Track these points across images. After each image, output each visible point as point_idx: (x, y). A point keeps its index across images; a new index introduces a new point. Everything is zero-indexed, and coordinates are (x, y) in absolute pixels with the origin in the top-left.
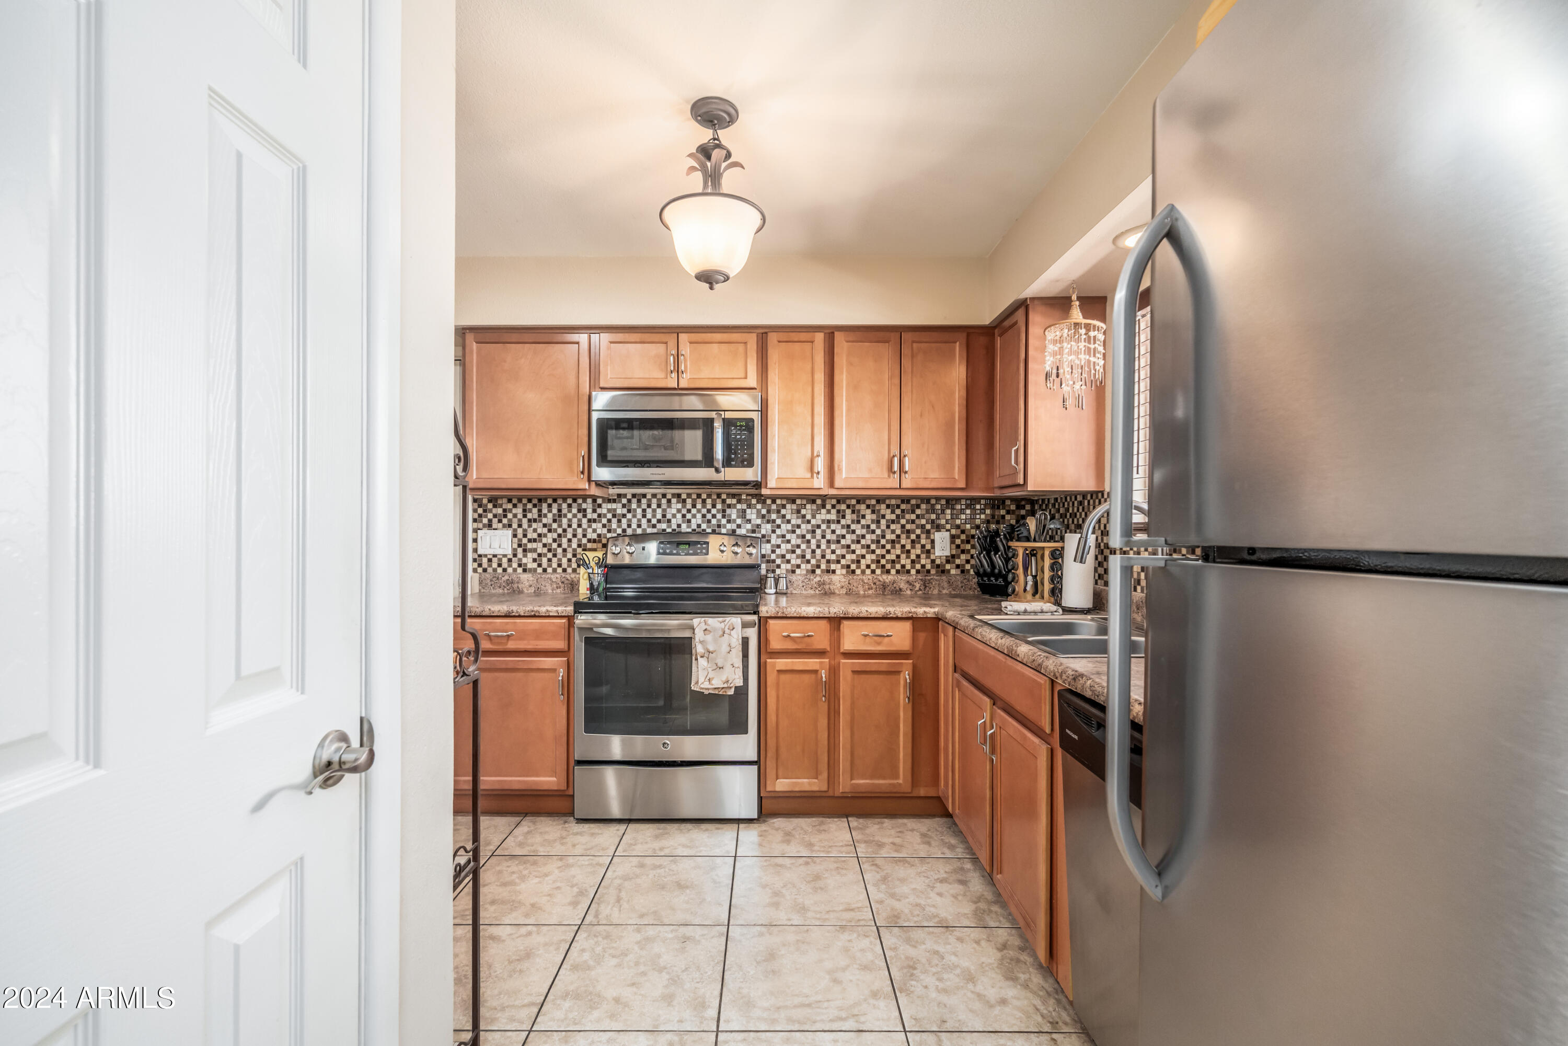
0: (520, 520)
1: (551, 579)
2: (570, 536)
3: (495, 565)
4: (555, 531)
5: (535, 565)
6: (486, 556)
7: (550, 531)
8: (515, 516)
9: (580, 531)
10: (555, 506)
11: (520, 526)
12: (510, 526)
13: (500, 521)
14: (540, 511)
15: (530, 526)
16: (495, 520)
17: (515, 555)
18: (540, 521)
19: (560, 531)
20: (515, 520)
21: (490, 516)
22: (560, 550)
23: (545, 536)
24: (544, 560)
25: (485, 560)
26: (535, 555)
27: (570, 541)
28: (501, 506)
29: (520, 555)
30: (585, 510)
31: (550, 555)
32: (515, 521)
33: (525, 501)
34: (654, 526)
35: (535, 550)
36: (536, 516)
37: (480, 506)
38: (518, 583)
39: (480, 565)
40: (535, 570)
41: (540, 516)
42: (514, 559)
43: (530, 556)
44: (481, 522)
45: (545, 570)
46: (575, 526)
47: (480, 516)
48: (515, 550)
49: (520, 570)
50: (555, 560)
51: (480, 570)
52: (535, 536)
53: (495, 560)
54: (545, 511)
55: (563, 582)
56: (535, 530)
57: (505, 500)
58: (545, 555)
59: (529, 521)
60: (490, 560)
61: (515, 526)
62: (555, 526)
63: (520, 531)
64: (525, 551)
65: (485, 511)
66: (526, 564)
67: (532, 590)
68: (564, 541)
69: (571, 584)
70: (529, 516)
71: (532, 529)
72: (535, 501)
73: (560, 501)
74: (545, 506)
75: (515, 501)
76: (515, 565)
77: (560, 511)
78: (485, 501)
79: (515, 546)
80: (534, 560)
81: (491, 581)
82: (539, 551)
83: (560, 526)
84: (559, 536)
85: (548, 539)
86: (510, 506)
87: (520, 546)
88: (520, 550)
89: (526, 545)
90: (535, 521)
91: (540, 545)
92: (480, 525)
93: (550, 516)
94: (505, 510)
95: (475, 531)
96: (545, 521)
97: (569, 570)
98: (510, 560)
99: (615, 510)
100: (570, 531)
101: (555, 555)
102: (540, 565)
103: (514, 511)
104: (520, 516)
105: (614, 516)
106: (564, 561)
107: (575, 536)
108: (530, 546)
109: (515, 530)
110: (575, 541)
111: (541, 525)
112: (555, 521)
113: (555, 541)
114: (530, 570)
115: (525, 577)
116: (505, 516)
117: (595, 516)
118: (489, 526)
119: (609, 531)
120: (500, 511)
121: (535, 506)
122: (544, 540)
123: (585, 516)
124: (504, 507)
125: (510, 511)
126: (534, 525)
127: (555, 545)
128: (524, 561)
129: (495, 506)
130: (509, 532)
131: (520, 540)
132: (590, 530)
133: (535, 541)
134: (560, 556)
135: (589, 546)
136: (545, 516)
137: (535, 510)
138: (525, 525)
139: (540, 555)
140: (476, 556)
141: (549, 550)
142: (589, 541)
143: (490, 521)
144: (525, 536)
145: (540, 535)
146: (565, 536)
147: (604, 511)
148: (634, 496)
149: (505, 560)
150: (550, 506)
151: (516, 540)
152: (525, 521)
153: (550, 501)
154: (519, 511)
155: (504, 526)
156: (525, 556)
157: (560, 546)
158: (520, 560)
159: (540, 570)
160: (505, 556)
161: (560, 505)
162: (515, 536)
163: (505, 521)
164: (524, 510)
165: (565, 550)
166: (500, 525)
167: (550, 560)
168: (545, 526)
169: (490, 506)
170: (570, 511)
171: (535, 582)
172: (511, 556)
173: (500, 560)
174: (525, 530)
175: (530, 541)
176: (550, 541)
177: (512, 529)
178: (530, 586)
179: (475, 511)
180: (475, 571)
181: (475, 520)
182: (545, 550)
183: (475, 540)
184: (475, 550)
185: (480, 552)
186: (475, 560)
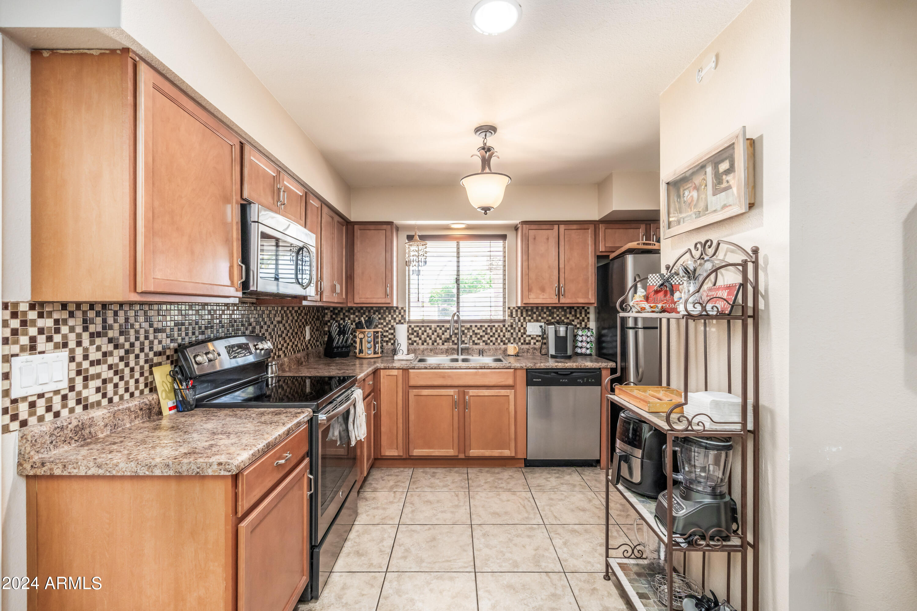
0: (79, 336)
2: (137, 351)
3: (40, 411)
4: (123, 346)
5: (99, 396)
6: (25, 398)
7: (116, 347)
8: (72, 329)
9: (147, 344)
10: (121, 313)
11: (79, 344)
12: (65, 345)
13: (49, 339)
14: (104, 321)
15: (92, 343)
16: (41, 338)
17: (72, 388)
18: (105, 335)
19: (127, 346)
21: (32, 331)
22: (127, 371)
23: (111, 354)
24: (110, 387)
25: (23, 406)
26: (98, 383)
27: (137, 357)
28: (50, 314)
29: (79, 386)
30: (151, 318)
31: (116, 379)
32: (72, 337)
33: (85, 307)
34: (203, 333)
35: (98, 376)
36: (100, 329)
37: (15, 315)
38: (90, 426)
39: (14, 417)
41: (104, 328)
42: (70, 394)
43: (94, 384)
44: (17, 342)
45: (110, 401)
46: (142, 338)
47: (15, 332)
48: (71, 380)
49: (79, 409)
50: (122, 384)
52: (99, 356)
53: (41, 402)
54: (110, 321)
55: (139, 410)
56: (99, 348)
57: (58, 307)
58: (111, 380)
59: (92, 335)
60: (32, 405)
61: (72, 344)
62: (121, 340)
63: (79, 352)
64: (86, 379)
65: (24, 323)
66: (86, 398)
67: (109, 431)
68: (132, 357)
69: (149, 409)
70: (92, 328)
71: (95, 346)
72: (98, 308)
73: (127, 308)
74: (110, 314)
75: (72, 307)
76: (71, 403)
77: (127, 320)
78: (24, 307)
79: (73, 374)
80: (98, 390)
82: (104, 376)
83: (127, 339)
84: (127, 352)
86: (65, 315)
87: (79, 373)
88: (79, 380)
89: (87, 370)
90: (99, 335)
91: (105, 367)
92: (15, 349)
93: (116, 326)
94: (57, 322)
95: (7, 358)
96: (110, 334)
97: (137, 393)
98: (65, 398)
100: (137, 344)
101: (121, 378)
102: (104, 395)
103: (71, 322)
104: (79, 329)
106: (132, 382)
107: (142, 350)
108: (93, 371)
109: (72, 351)
110: (142, 355)
111: (105, 340)
112: (121, 333)
113: (121, 359)
114: (92, 405)
115: (97, 414)
116: (57, 331)
117: (160, 325)
118: (32, 348)
119: (172, 341)
120: (47, 323)
121: (98, 314)
122: (110, 360)
123: (151, 326)
124: (56, 316)
125: (65, 322)
126: (98, 341)
127: (121, 365)
128: (85, 393)
129: (40, 315)
130: (64, 354)
131: (79, 365)
132: (156, 342)
133: (98, 362)
134: (127, 378)
135: (156, 360)
136: (111, 327)
137: (99, 320)
138: (86, 342)
139: (104, 381)
140: (8, 404)
141: (115, 373)
142: (156, 354)
143: (33, 339)
144: (86, 357)
145: (105, 354)
146: (133, 352)
149: (57, 400)
150: (116, 314)
151: (73, 365)
152: (86, 337)
153: (115, 307)
154: (76, 322)
155: (57, 346)
156: (86, 387)
157: (127, 365)
158: (79, 393)
159: (105, 402)
160: (57, 392)
161: (126, 312)
162: (72, 359)
163: (57, 338)
164: (85, 321)
165: (132, 370)
166: (50, 345)
167: (116, 386)
168: (110, 340)
169: (32, 315)
171: (110, 418)
172: (67, 391)
173: (49, 400)
174: (86, 350)
175: (92, 364)
176: (116, 360)
177: (67, 349)
178: (106, 426)
179: (5, 324)
180: (6, 429)
181: (5, 341)
182: (111, 373)
183: (6, 376)
184: (6, 393)
185: (16, 394)
186: (5, 411)
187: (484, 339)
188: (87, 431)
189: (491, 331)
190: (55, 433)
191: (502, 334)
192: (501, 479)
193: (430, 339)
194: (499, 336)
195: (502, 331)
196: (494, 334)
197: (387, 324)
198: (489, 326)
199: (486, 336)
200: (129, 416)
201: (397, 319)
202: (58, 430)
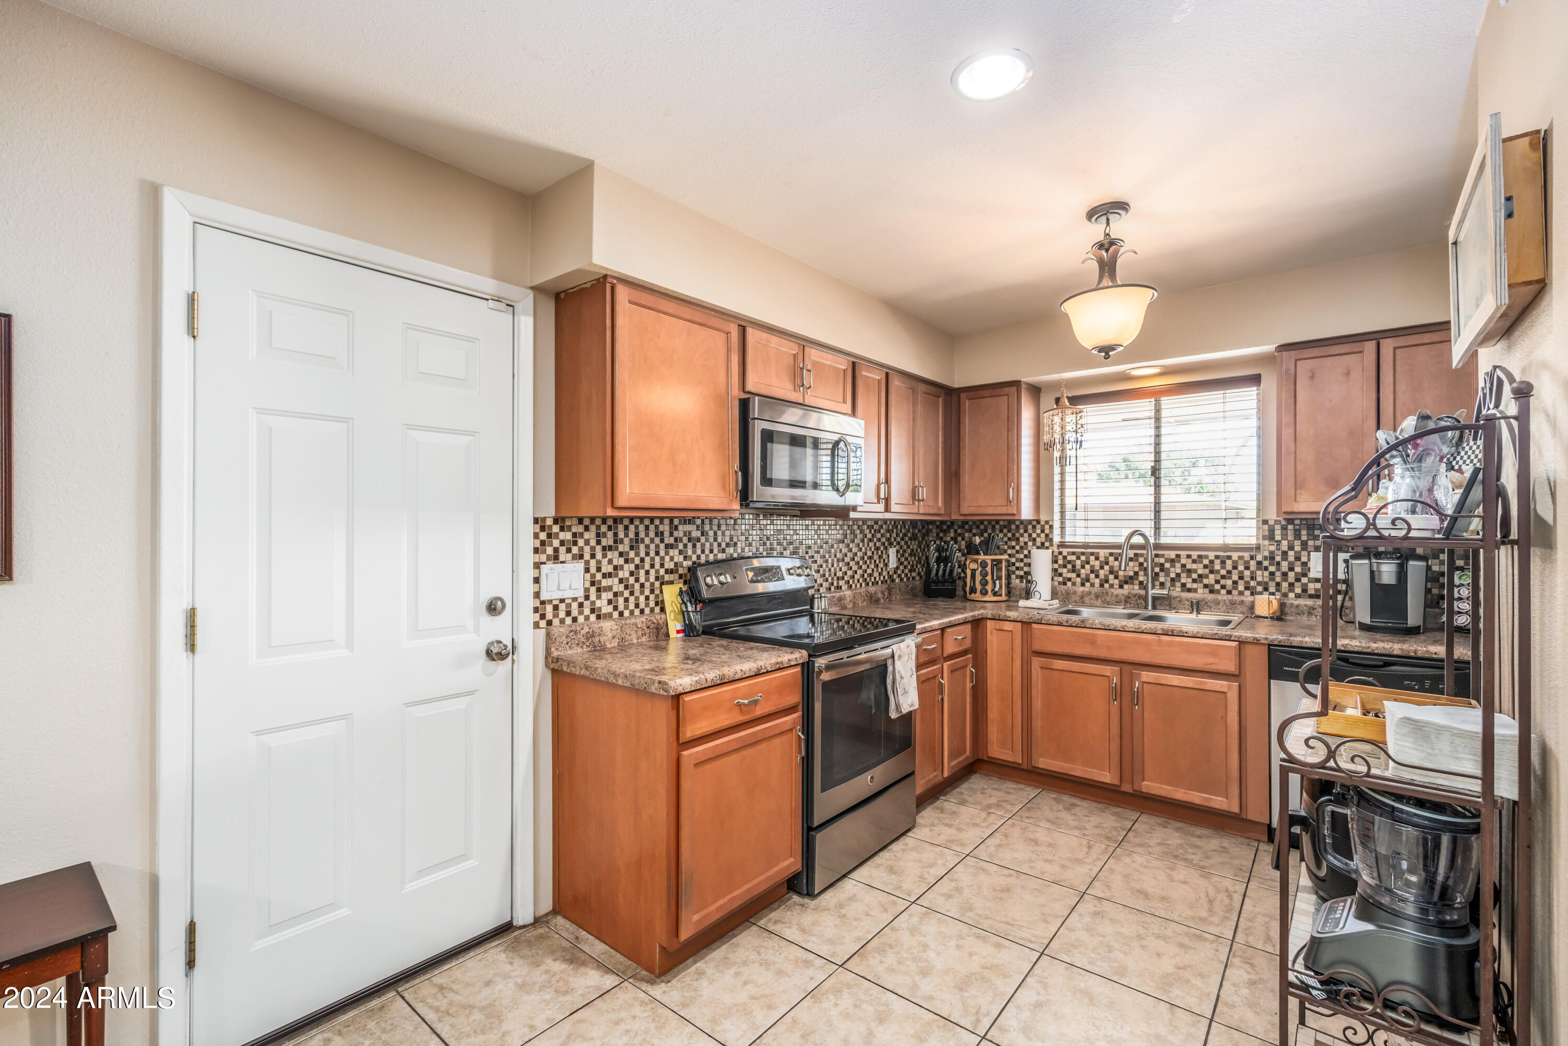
0: (593, 548)
1: (636, 625)
2: (647, 567)
3: (562, 614)
4: (632, 561)
5: (611, 608)
6: (550, 601)
7: (627, 561)
8: (587, 542)
9: (657, 560)
10: (632, 528)
11: (593, 556)
12: (581, 557)
13: (569, 550)
14: (616, 535)
15: (604, 556)
16: (562, 550)
17: (587, 597)
18: (617, 549)
19: (637, 561)
21: (556, 543)
22: (637, 586)
23: (622, 568)
25: (549, 608)
26: (610, 595)
27: (647, 573)
28: (569, 528)
29: (593, 597)
30: (662, 533)
31: (626, 594)
32: (587, 549)
33: (598, 522)
34: (723, 551)
35: (609, 588)
36: (611, 542)
37: (543, 529)
38: (600, 635)
39: (543, 617)
40: (610, 615)
41: (615, 542)
42: (585, 603)
43: (606, 596)
44: (544, 552)
45: (621, 614)
46: (652, 553)
47: (543, 543)
48: (587, 590)
49: (593, 618)
50: (632, 599)
51: (543, 623)
52: (610, 569)
53: (562, 607)
54: (621, 535)
55: (647, 628)
56: (610, 562)
57: (575, 521)
58: (622, 594)
60: (556, 608)
61: (587, 556)
62: (632, 554)
63: (593, 563)
64: (599, 590)
65: (549, 536)
66: (600, 609)
67: (615, 643)
68: (642, 572)
69: (657, 629)
70: (604, 542)
71: (607, 559)
72: (610, 522)
73: (637, 522)
74: (621, 528)
75: (587, 522)
76: (587, 611)
77: (637, 534)
78: (549, 522)
79: (588, 585)
80: (610, 602)
81: (567, 637)
82: (615, 589)
83: (637, 554)
84: (637, 567)
85: (625, 573)
86: (580, 529)
87: (593, 583)
88: (593, 590)
89: (600, 582)
90: (610, 548)
91: (616, 580)
92: (543, 558)
93: (626, 540)
94: (574, 535)
95: (537, 566)
96: (621, 548)
97: (647, 611)
98: (581, 605)
99: (690, 533)
100: (647, 560)
101: (632, 593)
102: (616, 608)
103: (587, 535)
104: (593, 543)
105: (690, 540)
106: (642, 599)
107: (652, 566)
108: (605, 583)
109: (587, 563)
110: (652, 572)
111: (616, 553)
112: (632, 548)
113: (632, 574)
114: (605, 616)
115: (607, 625)
116: (575, 543)
117: (672, 540)
118: (555, 558)
119: (685, 558)
120: (567, 536)
121: (610, 528)
122: (620, 574)
123: (662, 541)
124: (574, 530)
125: (581, 535)
126: (610, 555)
127: (632, 580)
128: (598, 604)
129: (562, 530)
130: (580, 565)
131: (593, 576)
132: (667, 558)
133: (610, 575)
134: (637, 593)
135: (667, 578)
136: (622, 542)
137: (610, 534)
138: (599, 556)
139: (616, 594)
140: (538, 604)
141: (626, 587)
142: (667, 572)
143: (556, 550)
144: (599, 569)
145: (616, 568)
146: (643, 567)
147: (681, 534)
149: (575, 606)
150: (626, 528)
151: (588, 576)
152: (598, 549)
153: (626, 522)
154: (590, 535)
155: (574, 557)
156: (599, 597)
157: (637, 580)
158: (593, 603)
159: (615, 614)
160: (575, 599)
161: (637, 527)
162: (587, 570)
163: (575, 550)
164: (598, 535)
165: (642, 586)
166: (569, 556)
167: (626, 600)
168: (621, 555)
169: (556, 529)
170: (647, 535)
171: (619, 631)
172: (581, 600)
173: (569, 605)
174: (599, 562)
175: (604, 576)
176: (627, 575)
177: (583, 561)
178: (614, 637)
179: (536, 536)
180: (536, 625)
181: (536, 551)
182: (621, 587)
183: (537, 580)
184: (537, 595)
185: (544, 597)
186: (536, 610)
187: (1206, 581)
188: (597, 639)
189: (1223, 567)
190: (571, 635)
191: (1247, 573)
192: (1197, 847)
193: (1097, 576)
194: (1241, 578)
195: (1247, 568)
196: (1229, 572)
197: (1022, 548)
198: (1217, 557)
199: (1212, 576)
200: (636, 632)
201: (1038, 540)
202: (572, 633)
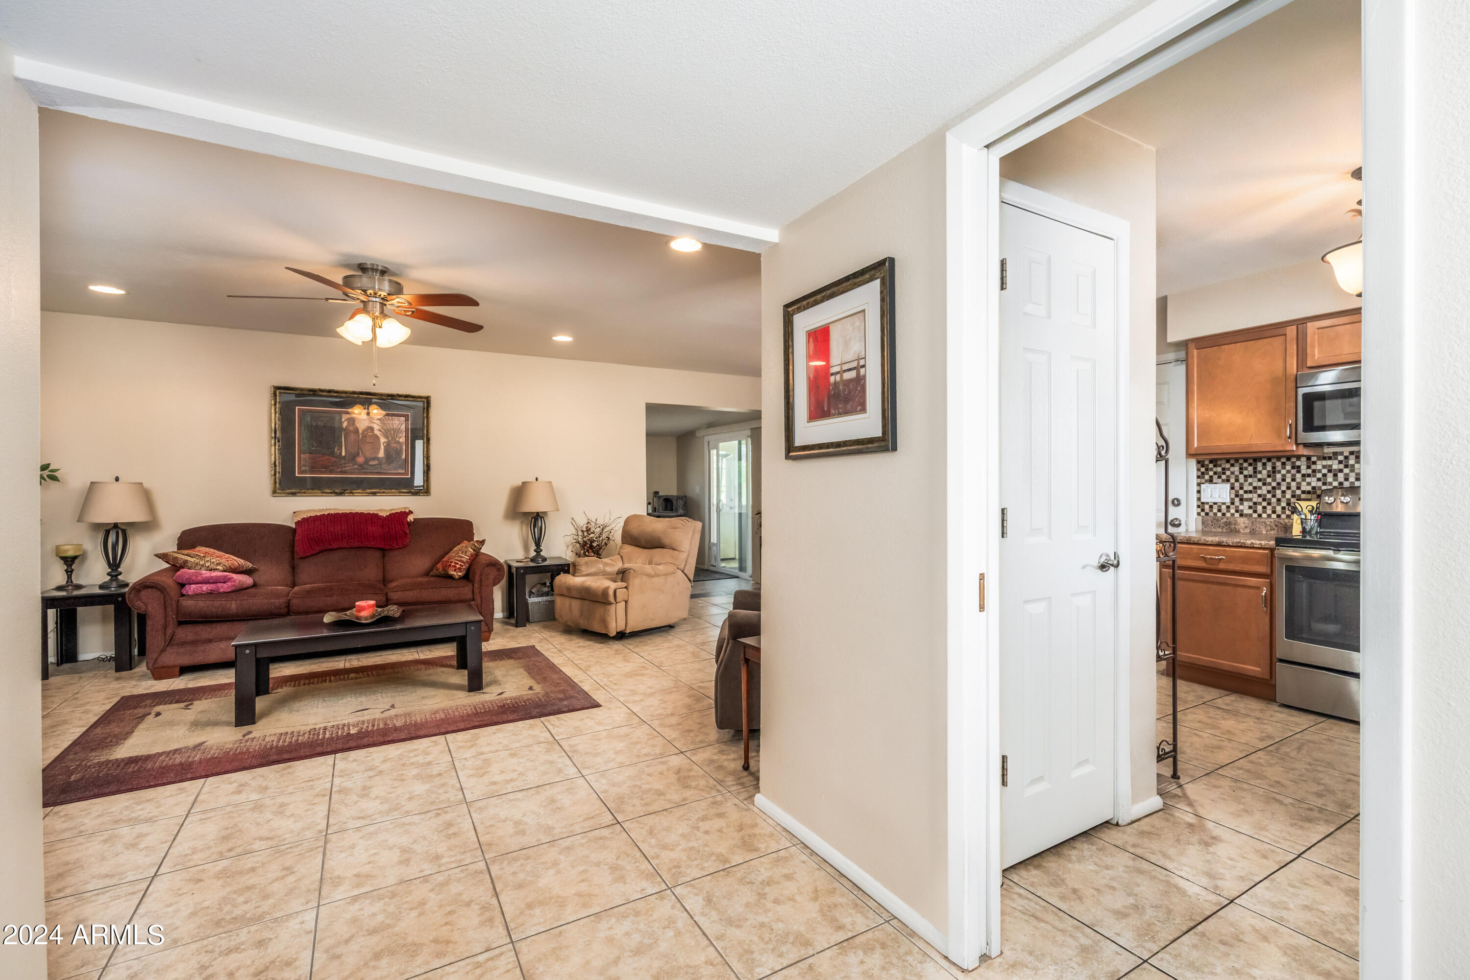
0: (1237, 476)
1: (1265, 523)
2: (1284, 488)
3: (1215, 510)
4: (1270, 484)
5: (1251, 511)
6: (1207, 503)
7: (1264, 484)
8: (1233, 473)
9: (1294, 484)
10: (1269, 464)
11: (1237, 480)
12: (1228, 481)
13: (1219, 477)
14: (1255, 468)
15: (1246, 481)
16: (1215, 477)
17: (1233, 503)
18: (1256, 477)
19: (1274, 484)
20: (1233, 476)
21: (1211, 473)
22: (1274, 500)
23: (1260, 488)
24: (1259, 508)
25: (1207, 507)
26: (1251, 504)
27: (1284, 492)
28: (1220, 466)
29: (1237, 503)
30: (1299, 467)
33: (1241, 461)
35: (1251, 500)
36: (1251, 473)
37: (1203, 466)
38: (1235, 524)
39: (1203, 510)
40: (1251, 515)
41: (1255, 472)
42: (1231, 506)
43: (1246, 504)
44: (1204, 478)
45: (1260, 515)
46: (1288, 480)
47: (1203, 473)
48: (1232, 499)
49: (1237, 515)
50: (1269, 508)
51: (1203, 514)
52: (1251, 488)
53: (1215, 507)
54: (1260, 468)
55: (1276, 526)
56: (1251, 484)
57: (1224, 462)
58: (1260, 504)
59: (1246, 476)
60: (1211, 507)
61: (1232, 480)
62: (1269, 480)
63: (1237, 485)
64: (1241, 500)
65: (1207, 470)
66: (1242, 511)
67: (1248, 530)
68: (1279, 492)
69: (1285, 528)
70: (1246, 473)
71: (1248, 483)
72: (1251, 461)
73: (1274, 461)
74: (1259, 464)
75: (1232, 462)
76: (1233, 511)
77: (1274, 468)
78: (1207, 462)
79: (1233, 496)
80: (1250, 507)
81: (1212, 522)
82: (1255, 500)
83: (1274, 480)
84: (1274, 488)
85: (1264, 490)
86: (1228, 466)
87: (1237, 496)
88: (1237, 500)
89: (1242, 495)
90: (1250, 476)
91: (1256, 495)
92: (1203, 481)
93: (1265, 472)
94: (1224, 469)
95: (1199, 484)
96: (1259, 476)
97: (1283, 516)
98: (1228, 507)
99: (1331, 466)
100: (1284, 484)
101: (1269, 504)
102: (1255, 511)
103: (1232, 469)
104: (1237, 473)
105: (1330, 471)
106: (1279, 509)
107: (1289, 488)
108: (1246, 496)
109: (1232, 484)
110: (1289, 492)
111: (1256, 479)
112: (1269, 476)
113: (1269, 492)
114: (1246, 515)
116: (1224, 473)
117: (1309, 471)
118: (1211, 481)
119: (1324, 484)
120: (1219, 469)
121: (1250, 465)
122: (1259, 492)
123: (1299, 472)
124: (1223, 466)
125: (1228, 469)
126: (1250, 480)
127: (1269, 496)
128: (1241, 507)
129: (1215, 466)
130: (1228, 486)
131: (1237, 492)
132: (1304, 484)
133: (1250, 492)
134: (1274, 504)
135: (1303, 496)
136: (1260, 472)
137: (1251, 468)
138: (1242, 480)
139: (1255, 503)
140: (1200, 504)
141: (1264, 500)
142: (1303, 492)
143: (1211, 477)
144: (1241, 488)
145: (1255, 488)
146: (1280, 489)
147: (1319, 467)
148: (1352, 453)
149: (1224, 507)
150: (1264, 464)
151: (1233, 491)
152: (1241, 477)
153: (1264, 461)
154: (1236, 469)
155: (1223, 481)
156: (1242, 504)
158: (1237, 507)
159: (1255, 515)
160: (1224, 504)
161: (1274, 463)
162: (1232, 488)
163: (1224, 477)
164: (1241, 469)
165: (1279, 500)
166: (1220, 480)
168: (1260, 480)
169: (1211, 466)
170: (1284, 468)
171: (1251, 524)
172: (1229, 504)
173: (1220, 506)
174: (1241, 484)
175: (1246, 492)
176: (1265, 492)
177: (1230, 483)
178: (1246, 527)
179: (1198, 470)
180: (1199, 514)
181: (1198, 477)
182: (1260, 500)
183: (1199, 492)
184: (1199, 499)
185: (1203, 500)
186: (1198, 506)
188: (1233, 526)
